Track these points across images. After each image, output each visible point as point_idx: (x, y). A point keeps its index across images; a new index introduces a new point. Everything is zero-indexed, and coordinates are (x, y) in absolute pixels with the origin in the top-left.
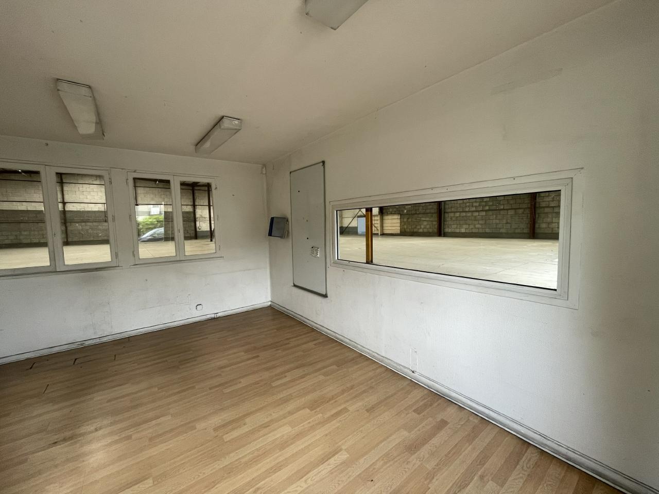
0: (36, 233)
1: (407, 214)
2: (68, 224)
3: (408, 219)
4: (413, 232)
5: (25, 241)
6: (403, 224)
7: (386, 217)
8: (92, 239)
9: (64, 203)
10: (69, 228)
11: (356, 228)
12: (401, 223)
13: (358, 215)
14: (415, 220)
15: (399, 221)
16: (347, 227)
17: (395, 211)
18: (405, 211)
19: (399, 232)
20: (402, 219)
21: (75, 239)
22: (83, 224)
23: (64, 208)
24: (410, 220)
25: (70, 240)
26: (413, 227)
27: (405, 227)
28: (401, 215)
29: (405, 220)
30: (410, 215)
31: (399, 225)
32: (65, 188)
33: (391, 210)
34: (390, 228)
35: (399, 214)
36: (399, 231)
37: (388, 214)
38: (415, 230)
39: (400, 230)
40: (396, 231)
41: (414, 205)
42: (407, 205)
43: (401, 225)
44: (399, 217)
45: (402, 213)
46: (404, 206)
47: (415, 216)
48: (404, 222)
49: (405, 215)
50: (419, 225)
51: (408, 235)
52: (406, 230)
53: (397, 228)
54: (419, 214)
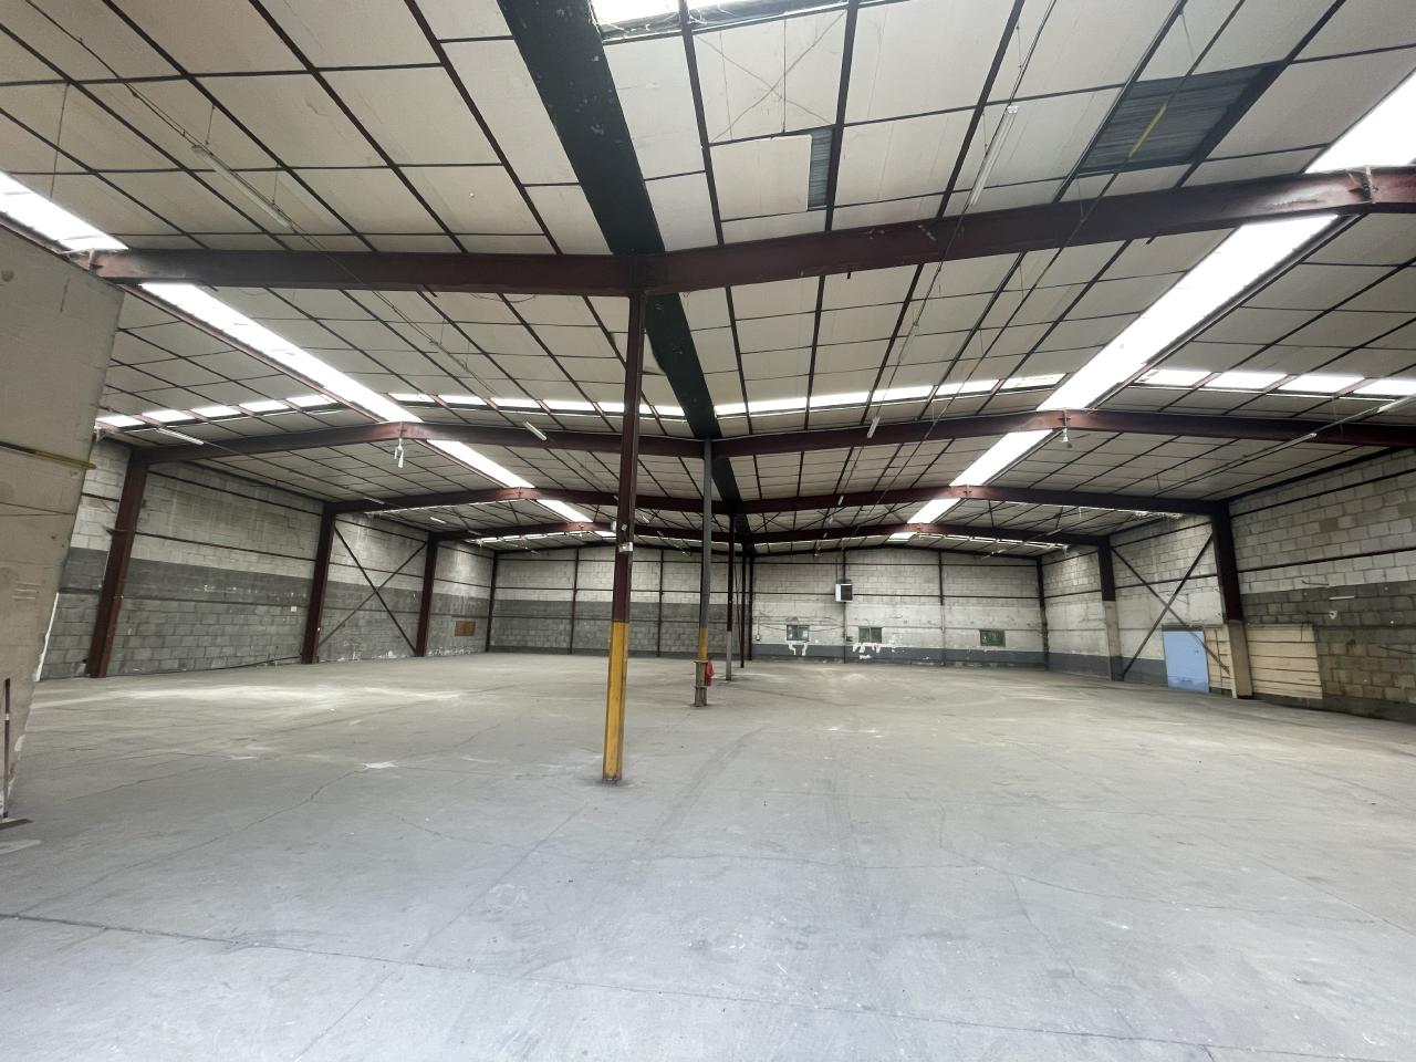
0: (541, 633)
1: (1343, 627)
2: (576, 622)
3: (1352, 643)
4: (1384, 702)
5: (530, 644)
6: (1328, 663)
7: (1256, 635)
8: (598, 647)
9: (575, 590)
10: (577, 628)
11: (1161, 665)
12: (1320, 657)
13: (1164, 621)
14: (1384, 653)
15: (1311, 651)
16: (1135, 658)
17: (1290, 616)
18: (1333, 615)
19: (1316, 693)
20: (1324, 645)
21: (580, 646)
22: (592, 622)
23: (574, 598)
24: (1358, 650)
25: (574, 646)
26: (1377, 680)
27: (1343, 675)
28: (1316, 628)
29: (1338, 648)
30: (1351, 628)
31: (1314, 665)
32: (580, 569)
33: (1273, 608)
34: (1278, 676)
35: (1303, 624)
36: (1319, 690)
37: (1262, 624)
38: (1391, 694)
39: (1323, 684)
40: (1307, 688)
41: (1370, 591)
42: (1337, 590)
43: (1321, 666)
44: (1308, 635)
45: (1318, 620)
46: (1324, 593)
47: (1383, 635)
48: (1334, 655)
49: (1333, 627)
50: (1404, 673)
51: (1360, 711)
52: (1344, 693)
53: (1305, 676)
54: (1398, 627)
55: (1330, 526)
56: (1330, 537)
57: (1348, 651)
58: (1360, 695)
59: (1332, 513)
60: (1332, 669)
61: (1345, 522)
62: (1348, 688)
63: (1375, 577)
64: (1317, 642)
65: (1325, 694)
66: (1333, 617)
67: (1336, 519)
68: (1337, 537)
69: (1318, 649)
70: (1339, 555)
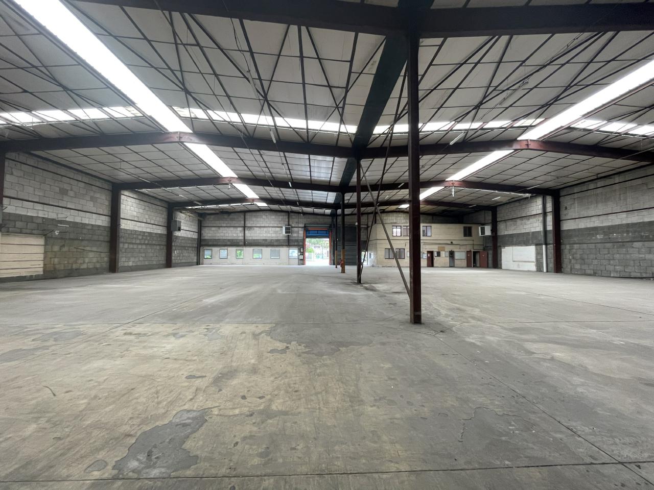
1: (62, 238)
3: (63, 246)
4: (72, 269)
6: (49, 255)
12: (45, 253)
14: (75, 250)
15: (41, 250)
18: (57, 233)
19: (40, 271)
24: (65, 249)
26: (71, 261)
28: (47, 238)
29: (56, 248)
30: (64, 238)
31: (42, 257)
36: (42, 269)
38: (74, 266)
39: (45, 266)
40: (33, 270)
41: (75, 225)
42: (61, 222)
43: (45, 258)
44: (41, 241)
45: (49, 235)
46: (56, 222)
47: (76, 242)
48: (54, 252)
49: (56, 238)
50: (80, 258)
51: (62, 276)
52: (55, 269)
53: (33, 263)
54: (82, 240)
55: (63, 192)
56: (63, 197)
57: (60, 249)
58: (63, 268)
59: (66, 187)
60: (51, 258)
61: (71, 193)
62: (57, 267)
63: (78, 220)
64: (46, 245)
65: (44, 271)
66: (57, 234)
67: (68, 190)
68: (66, 198)
69: (45, 249)
70: (65, 206)
